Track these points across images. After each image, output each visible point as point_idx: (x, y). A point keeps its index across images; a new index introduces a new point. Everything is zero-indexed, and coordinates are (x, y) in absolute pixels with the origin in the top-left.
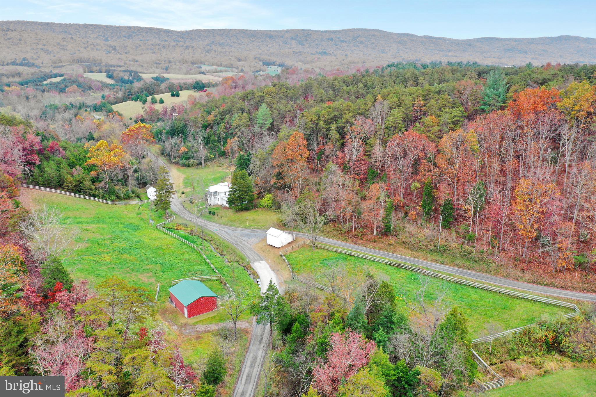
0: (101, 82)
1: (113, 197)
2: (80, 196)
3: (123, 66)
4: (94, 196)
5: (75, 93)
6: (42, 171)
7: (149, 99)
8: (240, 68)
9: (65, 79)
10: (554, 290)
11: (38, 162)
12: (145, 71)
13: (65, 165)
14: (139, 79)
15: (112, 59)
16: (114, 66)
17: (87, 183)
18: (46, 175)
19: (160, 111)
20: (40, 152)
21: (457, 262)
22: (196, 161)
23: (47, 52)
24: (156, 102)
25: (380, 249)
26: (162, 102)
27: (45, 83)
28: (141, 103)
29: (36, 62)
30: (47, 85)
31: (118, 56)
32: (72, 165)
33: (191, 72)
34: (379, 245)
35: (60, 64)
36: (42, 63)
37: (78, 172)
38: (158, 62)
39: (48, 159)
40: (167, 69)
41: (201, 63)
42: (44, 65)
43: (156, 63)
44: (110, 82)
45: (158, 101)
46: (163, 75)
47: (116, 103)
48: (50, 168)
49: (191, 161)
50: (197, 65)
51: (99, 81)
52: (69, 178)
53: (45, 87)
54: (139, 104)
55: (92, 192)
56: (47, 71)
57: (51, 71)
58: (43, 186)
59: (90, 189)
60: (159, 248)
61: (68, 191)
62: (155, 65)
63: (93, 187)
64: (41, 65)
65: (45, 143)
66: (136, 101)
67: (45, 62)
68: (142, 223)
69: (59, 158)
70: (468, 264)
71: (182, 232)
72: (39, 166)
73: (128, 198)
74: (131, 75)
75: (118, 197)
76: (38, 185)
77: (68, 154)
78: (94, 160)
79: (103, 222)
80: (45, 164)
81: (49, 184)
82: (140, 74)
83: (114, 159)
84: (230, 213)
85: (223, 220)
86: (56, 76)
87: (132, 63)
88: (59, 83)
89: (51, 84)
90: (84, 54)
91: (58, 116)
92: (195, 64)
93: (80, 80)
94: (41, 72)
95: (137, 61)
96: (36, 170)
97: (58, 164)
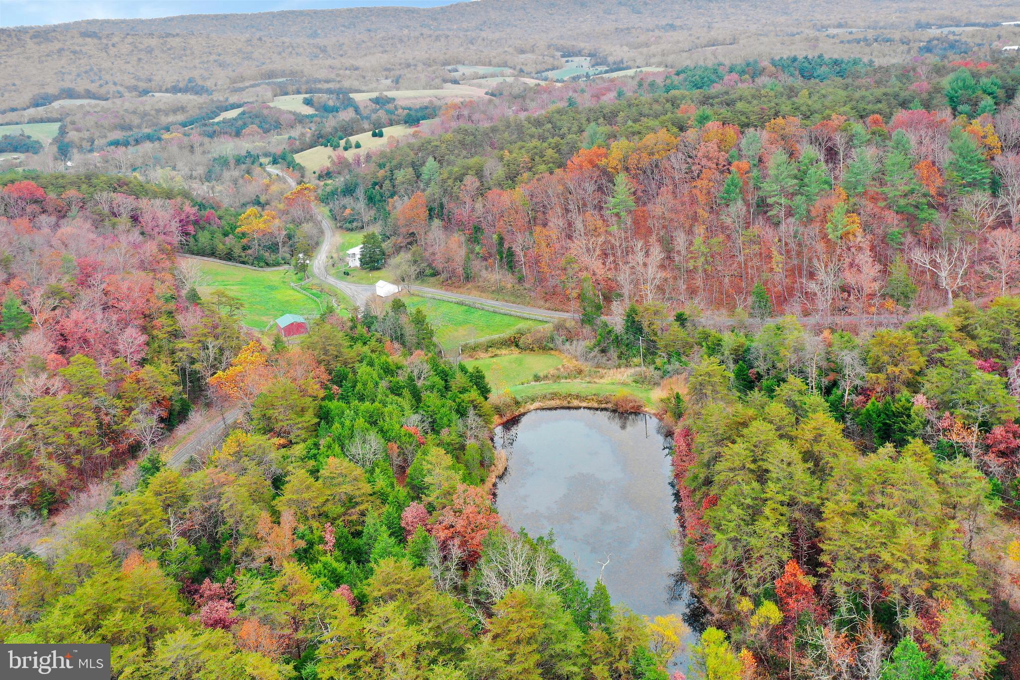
0: (294, 114)
1: (262, 264)
2: (230, 263)
3: (334, 81)
4: (244, 263)
5: (253, 136)
6: (196, 241)
7: (342, 143)
8: (518, 68)
9: (243, 113)
10: (561, 313)
11: (193, 233)
12: (364, 88)
13: (219, 235)
14: (349, 103)
15: (317, 69)
16: (320, 81)
17: (237, 251)
18: (200, 245)
19: (351, 161)
20: (196, 222)
21: (506, 298)
22: (360, 225)
23: (222, 65)
24: (351, 147)
25: (461, 293)
26: (358, 146)
27: (217, 120)
28: (331, 149)
29: (209, 84)
30: (218, 123)
31: (329, 62)
32: (226, 235)
33: (433, 83)
34: (461, 290)
35: (241, 85)
36: (216, 85)
37: (230, 241)
38: (389, 66)
39: (203, 228)
40: (397, 81)
41: (459, 62)
42: (219, 87)
43: (386, 70)
44: (308, 111)
45: (353, 145)
46: (385, 93)
47: (302, 150)
48: (204, 238)
49: (355, 224)
50: (450, 68)
51: (291, 112)
52: (221, 246)
53: (216, 127)
54: (329, 150)
55: (242, 259)
56: (221, 99)
57: (227, 99)
58: (197, 254)
59: (240, 256)
60: (287, 301)
61: (220, 258)
62: (385, 73)
63: (243, 254)
64: (214, 88)
65: (202, 213)
66: (326, 146)
67: (219, 83)
68: (282, 285)
69: (215, 227)
70: (512, 299)
71: (314, 291)
72: (194, 236)
73: (278, 264)
74: (338, 98)
75: (268, 265)
76: (193, 254)
77: (223, 222)
78: (243, 228)
79: (246, 284)
80: (200, 234)
81: (201, 253)
82: (351, 95)
83: (262, 226)
84: (363, 273)
85: (354, 279)
86: (234, 107)
87: (348, 72)
88: (235, 119)
89: (224, 121)
90: (278, 64)
91: (227, 175)
92: (449, 64)
93: (265, 112)
94: (212, 101)
95: (357, 69)
96: (192, 240)
97: (212, 233)
